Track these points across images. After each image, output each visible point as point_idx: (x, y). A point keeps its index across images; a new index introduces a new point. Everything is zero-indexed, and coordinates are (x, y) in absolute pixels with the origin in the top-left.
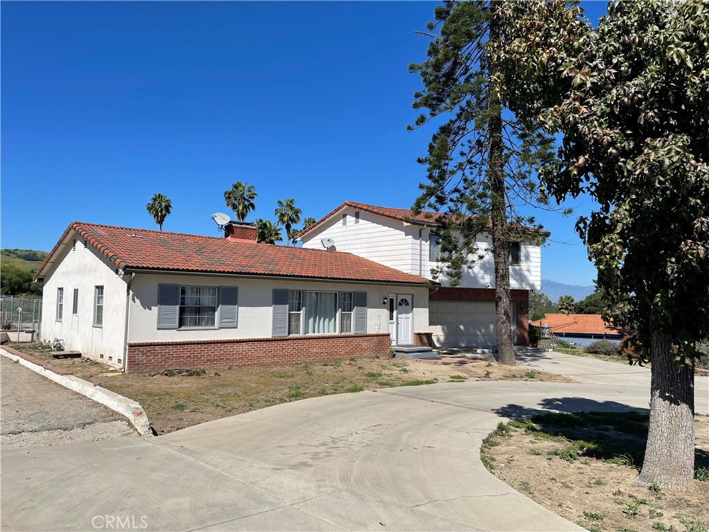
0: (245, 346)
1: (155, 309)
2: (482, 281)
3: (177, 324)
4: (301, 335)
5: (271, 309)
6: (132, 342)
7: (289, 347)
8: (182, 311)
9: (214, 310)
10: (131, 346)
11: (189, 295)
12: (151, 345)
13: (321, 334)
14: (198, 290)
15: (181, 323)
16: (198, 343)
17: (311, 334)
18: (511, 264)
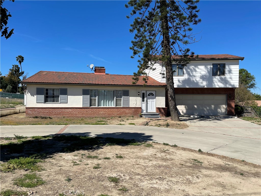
0: (70, 110)
1: (35, 96)
2: (201, 85)
3: (43, 102)
4: (96, 106)
5: (82, 97)
6: (28, 107)
7: (90, 111)
8: (46, 97)
9: (58, 97)
11: (49, 92)
12: (33, 108)
13: (108, 106)
14: (53, 90)
15: (46, 101)
16: (51, 108)
18: (219, 75)
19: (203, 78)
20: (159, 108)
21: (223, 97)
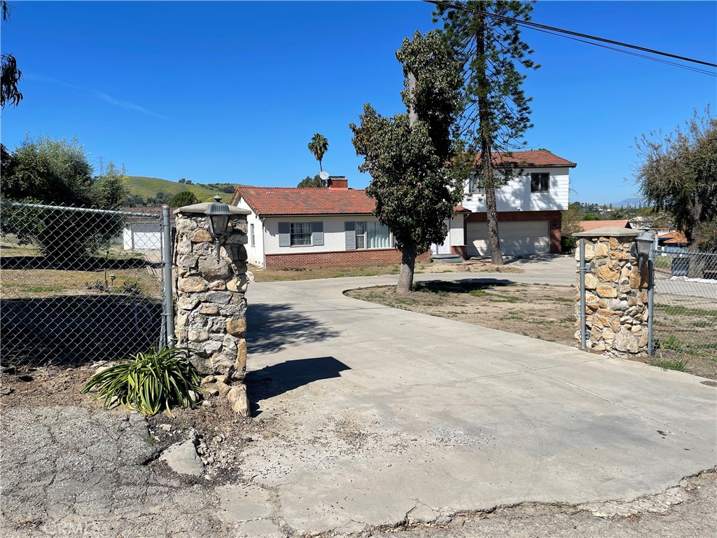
0: (329, 256)
1: (277, 236)
2: (513, 205)
3: (289, 244)
4: (365, 249)
5: (344, 233)
6: (267, 254)
7: (356, 256)
8: (292, 237)
9: (310, 235)
10: (266, 256)
11: (295, 228)
12: (276, 255)
13: (380, 248)
14: (301, 225)
15: (292, 243)
16: (301, 254)
17: (372, 248)
18: (541, 191)
19: (515, 194)
20: (454, 247)
21: (544, 225)
